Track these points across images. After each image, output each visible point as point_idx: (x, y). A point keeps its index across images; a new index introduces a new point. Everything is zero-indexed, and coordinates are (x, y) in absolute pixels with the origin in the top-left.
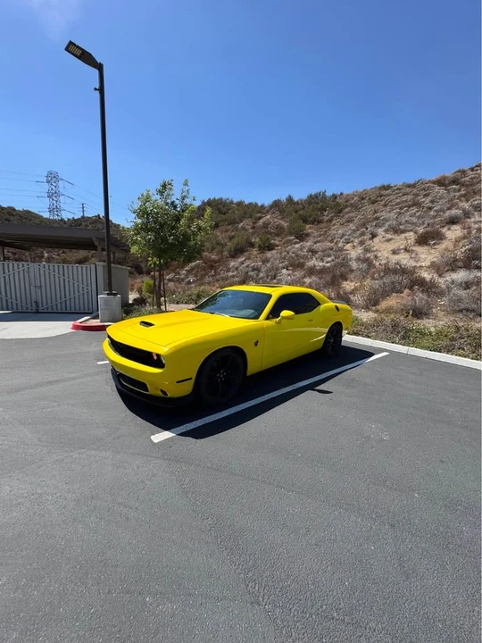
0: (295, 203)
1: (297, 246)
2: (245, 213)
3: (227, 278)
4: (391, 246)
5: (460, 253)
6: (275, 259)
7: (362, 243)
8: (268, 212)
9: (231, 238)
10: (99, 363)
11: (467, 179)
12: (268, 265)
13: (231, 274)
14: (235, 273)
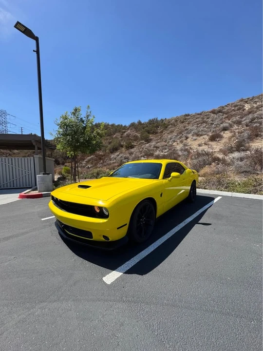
0: (142, 124)
1: (147, 145)
2: (116, 130)
3: (110, 164)
4: (197, 143)
5: (233, 144)
6: (136, 152)
7: (182, 142)
8: (128, 129)
9: (110, 143)
10: (43, 219)
11: (225, 110)
12: (133, 156)
13: (112, 162)
14: (115, 161)
